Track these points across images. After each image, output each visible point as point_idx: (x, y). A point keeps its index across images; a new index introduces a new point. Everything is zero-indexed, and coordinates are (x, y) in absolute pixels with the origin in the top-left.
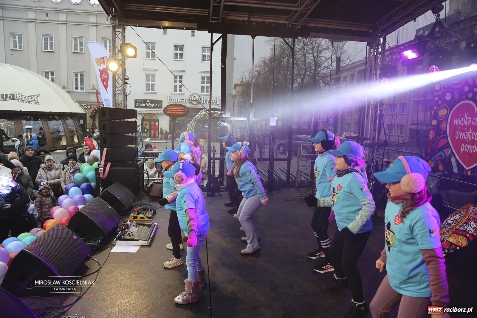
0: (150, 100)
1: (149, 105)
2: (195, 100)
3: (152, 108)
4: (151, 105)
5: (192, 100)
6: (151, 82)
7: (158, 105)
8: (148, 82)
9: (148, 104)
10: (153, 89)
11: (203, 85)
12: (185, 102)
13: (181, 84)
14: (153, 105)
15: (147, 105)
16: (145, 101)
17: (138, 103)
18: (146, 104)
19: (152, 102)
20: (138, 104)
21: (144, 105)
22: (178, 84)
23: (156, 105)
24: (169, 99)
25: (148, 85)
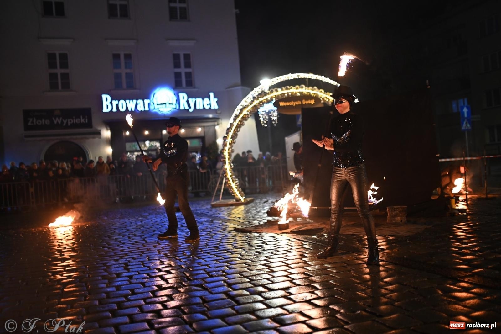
0: (62, 110)
1: (60, 122)
2: (165, 104)
3: (67, 127)
4: (65, 122)
5: (158, 104)
6: (59, 71)
7: (82, 121)
8: (53, 71)
9: (57, 119)
10: (66, 86)
11: (177, 70)
12: (144, 107)
13: (128, 71)
14: (70, 122)
15: (55, 122)
16: (49, 114)
17: (31, 120)
18: (53, 119)
19: (67, 113)
20: (32, 122)
21: (47, 122)
22: (123, 71)
23: (77, 121)
24: (107, 106)
25: (53, 77)
